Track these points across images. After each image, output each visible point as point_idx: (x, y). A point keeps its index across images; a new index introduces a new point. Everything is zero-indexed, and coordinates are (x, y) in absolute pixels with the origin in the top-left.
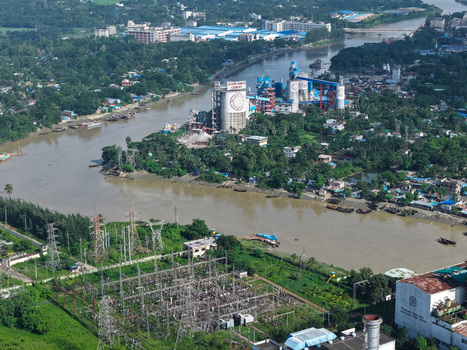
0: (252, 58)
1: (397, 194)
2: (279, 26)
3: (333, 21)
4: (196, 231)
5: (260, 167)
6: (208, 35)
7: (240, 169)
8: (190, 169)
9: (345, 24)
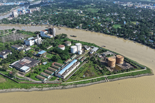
0: (16, 7)
1: (40, 23)
2: (20, 2)
3: (28, 2)
4: (13, 30)
5: (21, 21)
6: (8, 4)
7: (18, 22)
8: (11, 23)
9: (30, 2)
